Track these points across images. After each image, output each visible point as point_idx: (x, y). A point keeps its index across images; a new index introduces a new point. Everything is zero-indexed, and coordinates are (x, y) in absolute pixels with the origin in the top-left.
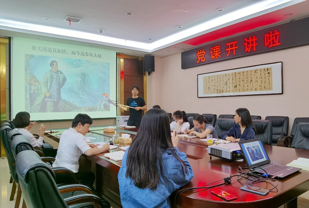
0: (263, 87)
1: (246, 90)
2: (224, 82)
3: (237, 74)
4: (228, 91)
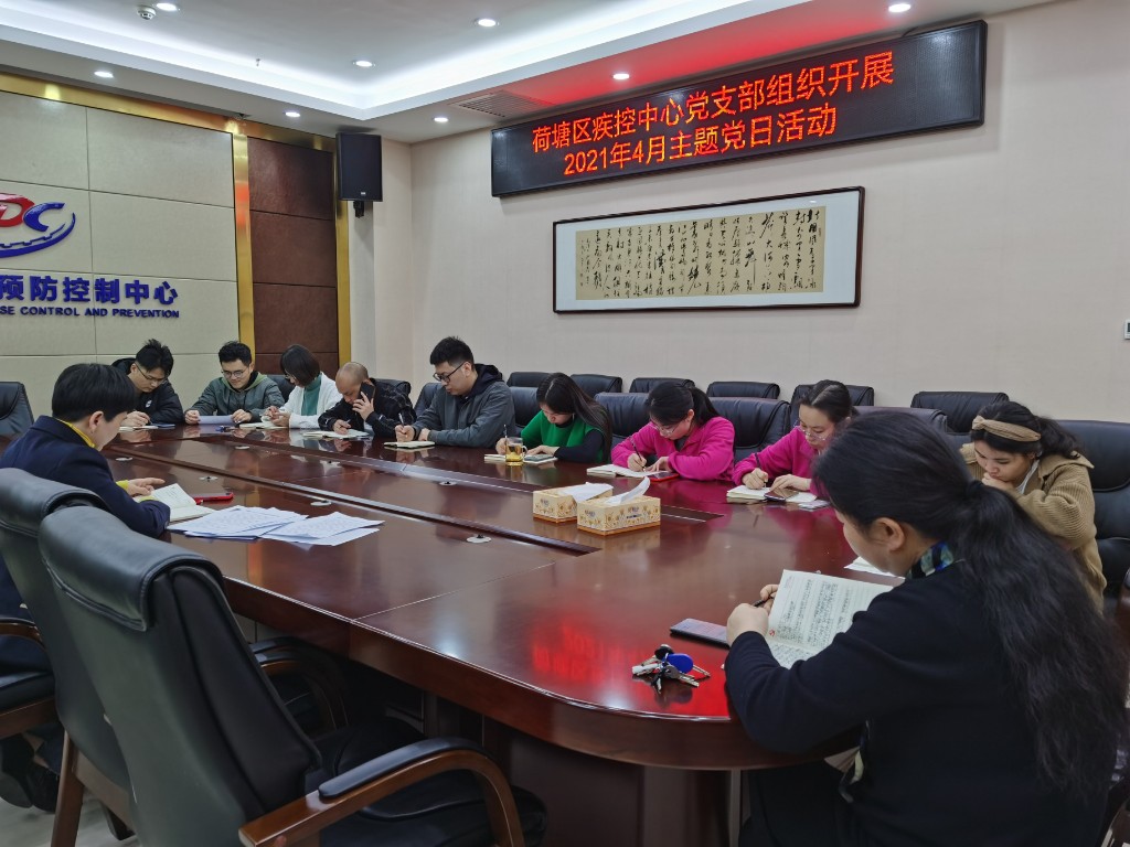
0: (789, 281)
1: (729, 286)
2: (654, 256)
3: (700, 228)
4: (665, 289)
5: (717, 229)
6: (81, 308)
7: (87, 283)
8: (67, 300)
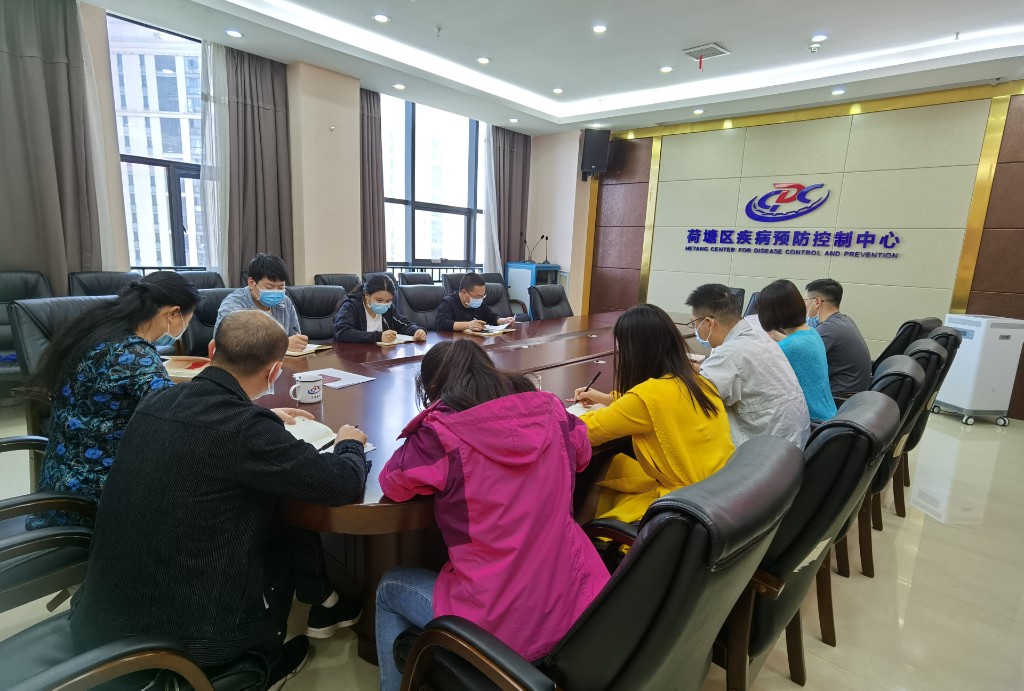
6: (823, 250)
7: (830, 234)
8: (814, 245)
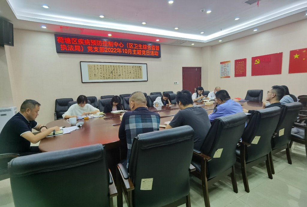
0: (137, 77)
1: (127, 78)
2: (110, 71)
3: (120, 67)
4: (113, 78)
5: (124, 67)
